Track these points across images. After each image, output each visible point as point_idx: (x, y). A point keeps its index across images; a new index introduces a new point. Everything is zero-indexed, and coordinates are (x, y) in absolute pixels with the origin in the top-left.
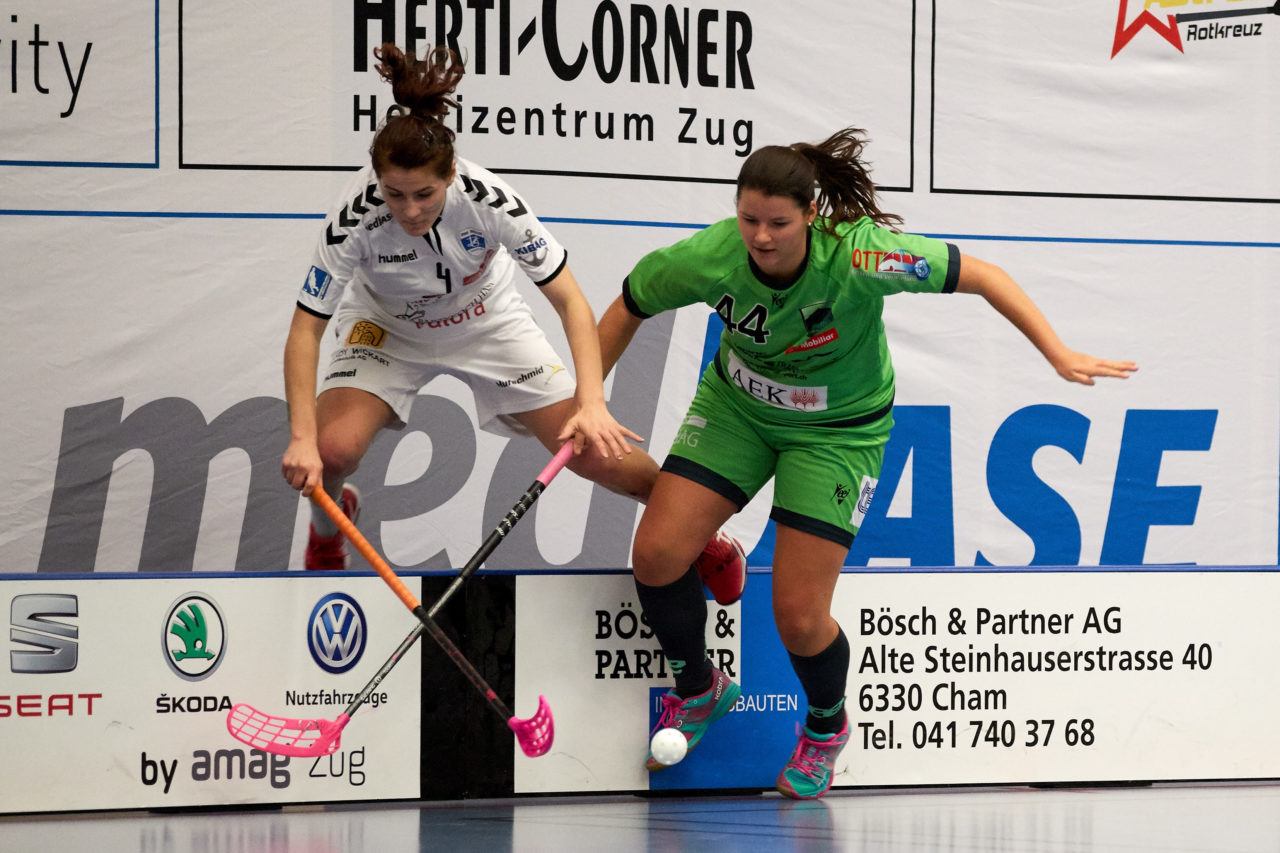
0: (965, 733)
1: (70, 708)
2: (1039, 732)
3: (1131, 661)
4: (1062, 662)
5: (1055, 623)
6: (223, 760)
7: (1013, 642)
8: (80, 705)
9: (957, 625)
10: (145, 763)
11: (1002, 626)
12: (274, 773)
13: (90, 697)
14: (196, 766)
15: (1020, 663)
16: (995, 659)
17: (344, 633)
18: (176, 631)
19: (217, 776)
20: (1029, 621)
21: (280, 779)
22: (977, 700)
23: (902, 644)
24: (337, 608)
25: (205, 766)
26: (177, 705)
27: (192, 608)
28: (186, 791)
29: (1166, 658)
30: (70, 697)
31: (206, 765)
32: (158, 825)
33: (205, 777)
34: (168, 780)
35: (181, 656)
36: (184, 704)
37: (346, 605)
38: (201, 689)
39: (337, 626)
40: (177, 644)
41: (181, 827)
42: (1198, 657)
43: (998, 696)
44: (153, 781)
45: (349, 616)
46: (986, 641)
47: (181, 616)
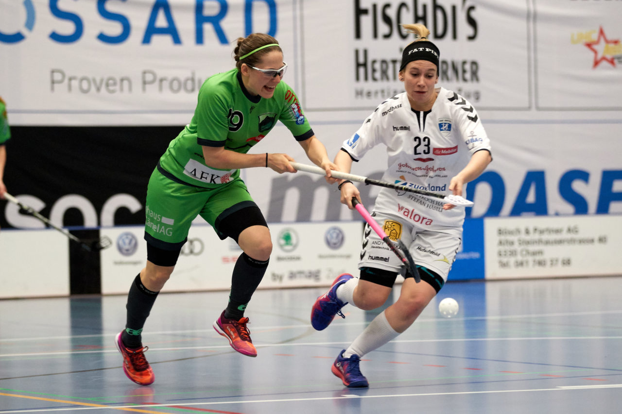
0: (531, 263)
2: (553, 262)
3: (581, 241)
4: (560, 242)
5: (558, 231)
6: (298, 275)
7: (546, 237)
9: (527, 232)
10: (273, 276)
11: (542, 232)
12: (315, 277)
15: (547, 243)
16: (540, 242)
20: (549, 231)
21: (317, 279)
22: (534, 254)
23: (510, 238)
25: (292, 276)
27: (287, 232)
28: (287, 282)
29: (592, 241)
32: (278, 292)
35: (284, 245)
38: (290, 254)
41: (286, 293)
42: (602, 240)
43: (540, 253)
46: (536, 236)
47: (284, 234)
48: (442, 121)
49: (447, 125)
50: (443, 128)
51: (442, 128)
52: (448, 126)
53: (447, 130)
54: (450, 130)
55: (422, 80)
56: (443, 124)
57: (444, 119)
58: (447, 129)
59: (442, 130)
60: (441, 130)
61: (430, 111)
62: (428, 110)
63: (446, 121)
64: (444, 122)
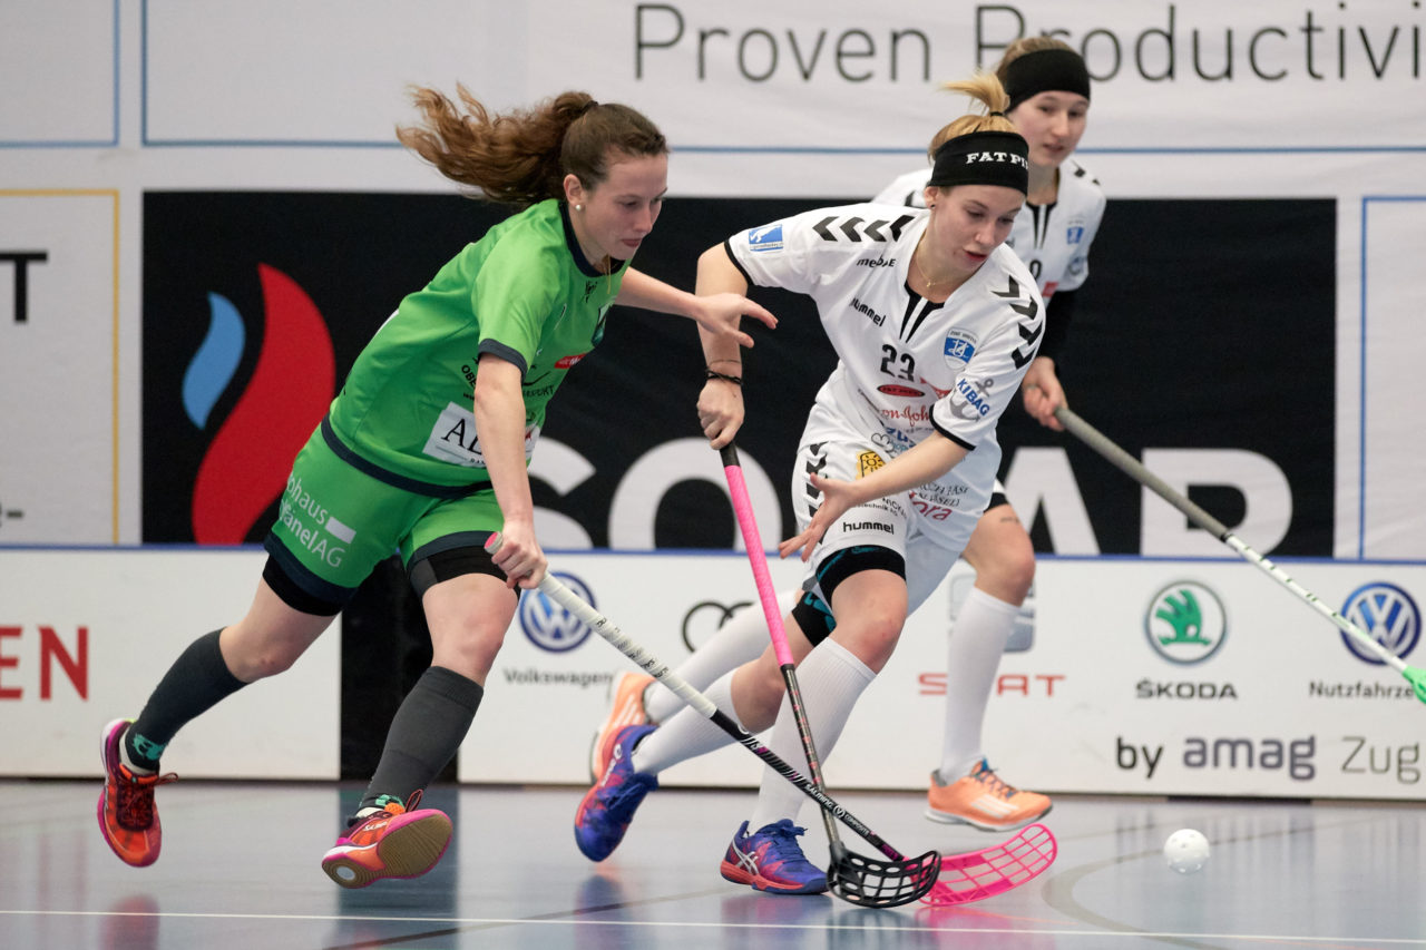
1: (1024, 688)
6: (1225, 751)
8: (1038, 688)
10: (1121, 748)
12: (1293, 766)
13: (1050, 679)
14: (1187, 755)
17: (1390, 623)
18: (1161, 615)
19: (1216, 763)
21: (1302, 771)
24: (1381, 600)
25: (1198, 754)
26: (1162, 690)
27: (1185, 594)
30: (1025, 679)
31: (1203, 752)
33: (1202, 764)
34: (1152, 766)
35: (1167, 641)
36: (1173, 690)
37: (1392, 596)
38: (1196, 675)
39: (1381, 616)
40: (1162, 628)
44: (1133, 765)
45: (1397, 608)
47: (1169, 600)
48: (957, 334)
49: (964, 347)
50: (953, 351)
51: (950, 350)
52: (967, 349)
53: (962, 358)
54: (967, 360)
55: (986, 232)
56: (957, 343)
57: (963, 332)
58: (962, 354)
59: (951, 354)
60: (946, 352)
61: (941, 306)
62: (938, 301)
63: (964, 335)
64: (961, 337)
